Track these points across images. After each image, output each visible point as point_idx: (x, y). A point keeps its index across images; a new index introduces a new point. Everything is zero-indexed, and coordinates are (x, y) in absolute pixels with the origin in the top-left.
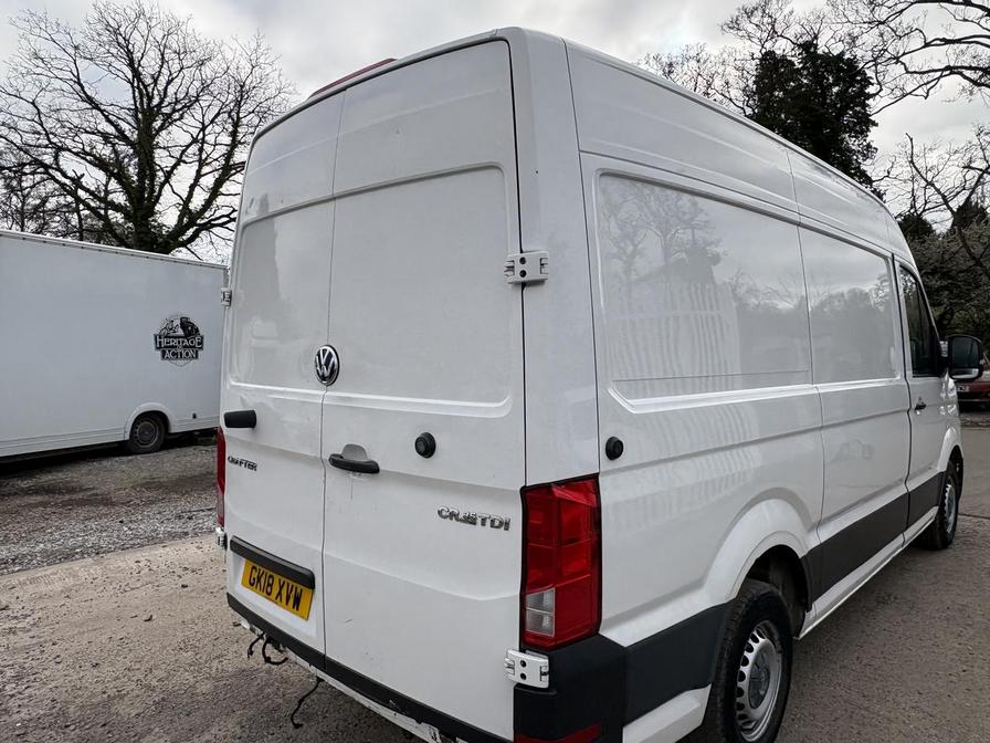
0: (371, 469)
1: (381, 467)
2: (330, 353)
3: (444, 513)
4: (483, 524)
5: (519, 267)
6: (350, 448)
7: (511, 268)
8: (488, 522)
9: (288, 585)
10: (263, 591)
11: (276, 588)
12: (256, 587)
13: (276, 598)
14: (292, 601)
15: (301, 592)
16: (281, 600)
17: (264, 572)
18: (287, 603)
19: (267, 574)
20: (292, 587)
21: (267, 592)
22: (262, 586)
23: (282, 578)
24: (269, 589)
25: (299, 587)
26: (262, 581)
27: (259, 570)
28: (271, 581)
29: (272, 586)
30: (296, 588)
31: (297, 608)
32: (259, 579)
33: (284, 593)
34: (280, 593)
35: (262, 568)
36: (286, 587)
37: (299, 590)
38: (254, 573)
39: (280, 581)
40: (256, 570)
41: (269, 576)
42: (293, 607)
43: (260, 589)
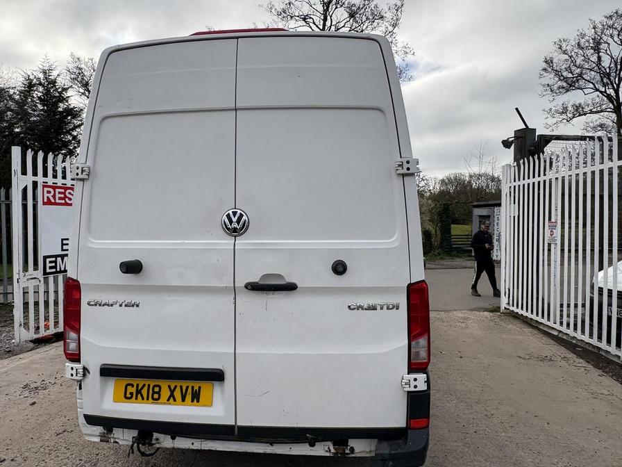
0: (291, 287)
1: (299, 285)
2: (241, 214)
3: (352, 307)
4: (382, 309)
5: (406, 166)
6: (265, 276)
7: (401, 166)
8: (385, 307)
9: (181, 387)
10: (148, 399)
11: (165, 393)
12: (136, 399)
13: (168, 400)
14: (189, 397)
15: (200, 388)
16: (175, 400)
17: (144, 385)
18: (183, 400)
19: (149, 385)
20: (187, 387)
21: (153, 399)
22: (145, 396)
23: (173, 384)
24: (156, 396)
25: (196, 385)
26: (144, 392)
27: (138, 385)
28: (157, 389)
29: (159, 393)
30: (193, 387)
31: (198, 401)
32: (139, 392)
33: (177, 394)
34: (172, 395)
35: (141, 382)
36: (178, 389)
37: (196, 388)
38: (130, 389)
39: (169, 387)
40: (133, 386)
41: (154, 386)
42: (192, 401)
43: (143, 399)
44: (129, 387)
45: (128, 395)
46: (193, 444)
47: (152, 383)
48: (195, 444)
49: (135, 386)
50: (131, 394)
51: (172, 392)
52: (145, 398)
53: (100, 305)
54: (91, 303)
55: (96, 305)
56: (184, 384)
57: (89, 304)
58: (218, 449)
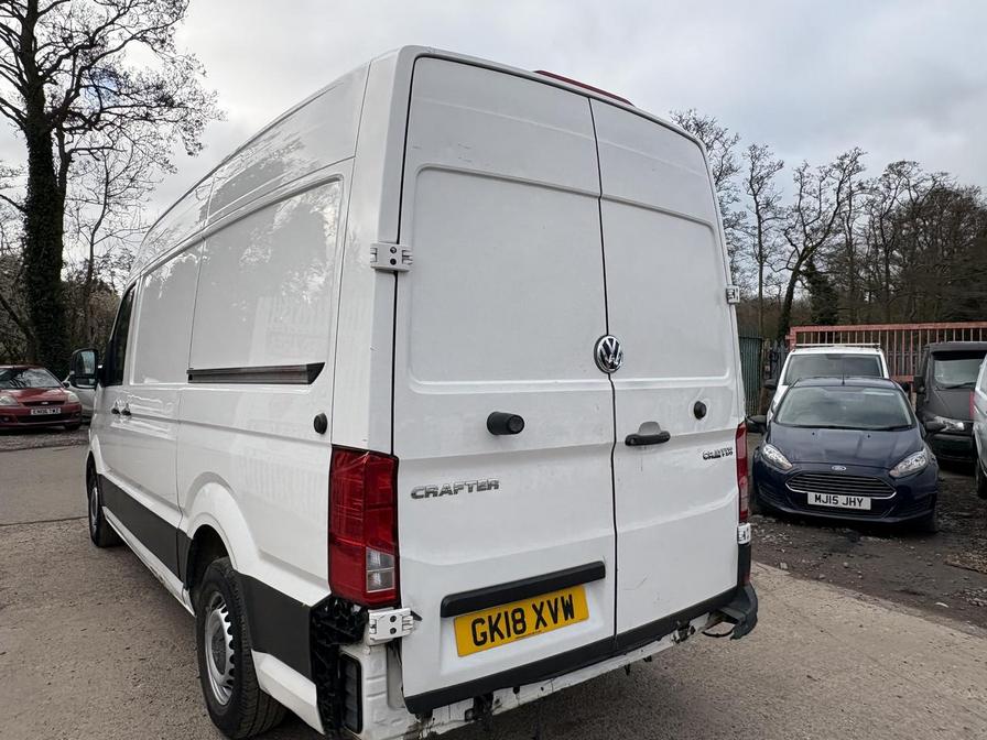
0: (665, 438)
1: (671, 434)
2: (617, 343)
9: (549, 602)
10: (509, 635)
11: (531, 618)
12: (493, 640)
13: (537, 627)
14: (561, 614)
15: (570, 596)
16: (545, 625)
17: (499, 615)
18: (555, 621)
19: (506, 614)
20: (556, 600)
21: (517, 632)
22: (505, 633)
23: (537, 602)
24: (520, 627)
25: (565, 594)
26: (502, 626)
27: (490, 618)
28: (518, 616)
29: (522, 621)
30: (562, 599)
31: (572, 617)
32: (494, 628)
33: (546, 614)
34: (540, 619)
35: (493, 612)
36: (546, 606)
37: (567, 598)
38: (480, 628)
39: (534, 606)
40: (482, 621)
41: (515, 612)
42: (566, 618)
43: (502, 637)
44: (478, 626)
45: (480, 638)
46: (542, 689)
47: (510, 608)
48: (546, 688)
49: (486, 620)
50: (484, 634)
51: (539, 613)
52: (505, 635)
53: (435, 494)
54: (418, 494)
55: (427, 495)
56: (551, 597)
57: (414, 495)
58: (572, 684)
